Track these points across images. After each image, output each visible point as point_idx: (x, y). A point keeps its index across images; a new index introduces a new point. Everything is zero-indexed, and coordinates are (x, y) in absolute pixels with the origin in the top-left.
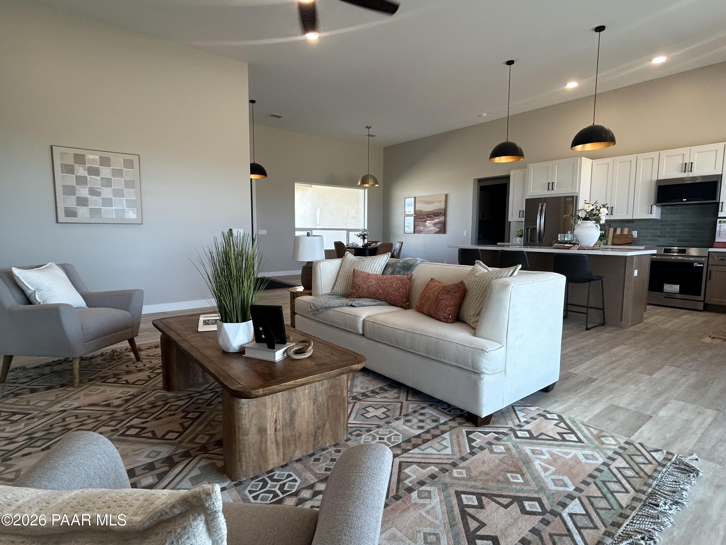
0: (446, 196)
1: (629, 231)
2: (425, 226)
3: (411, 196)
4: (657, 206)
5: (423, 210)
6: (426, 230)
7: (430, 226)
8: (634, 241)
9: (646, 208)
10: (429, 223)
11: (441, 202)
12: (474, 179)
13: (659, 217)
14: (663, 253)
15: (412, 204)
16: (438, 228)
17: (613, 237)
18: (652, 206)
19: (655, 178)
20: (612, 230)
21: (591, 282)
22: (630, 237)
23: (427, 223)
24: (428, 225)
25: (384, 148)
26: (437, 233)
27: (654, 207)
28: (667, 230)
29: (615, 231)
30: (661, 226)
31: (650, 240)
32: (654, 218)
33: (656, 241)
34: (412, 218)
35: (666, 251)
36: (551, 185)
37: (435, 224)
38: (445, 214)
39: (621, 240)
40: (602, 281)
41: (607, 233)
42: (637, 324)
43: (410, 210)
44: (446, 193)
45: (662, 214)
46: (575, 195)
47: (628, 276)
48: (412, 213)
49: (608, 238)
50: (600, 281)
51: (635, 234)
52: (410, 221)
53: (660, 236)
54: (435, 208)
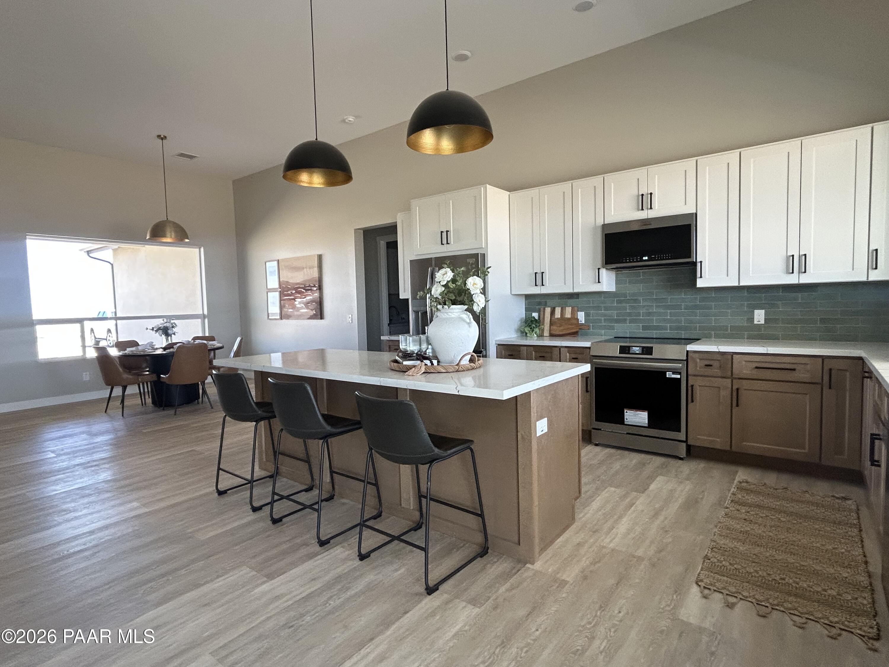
0: (320, 257)
1: (573, 313)
2: (294, 307)
3: (273, 259)
4: (607, 269)
5: (291, 281)
6: (296, 313)
7: (302, 308)
8: (580, 329)
9: (591, 274)
10: (300, 303)
11: (313, 267)
12: (356, 230)
13: (612, 288)
14: (617, 354)
15: (275, 271)
16: (312, 310)
17: (551, 324)
18: (599, 269)
19: (600, 222)
20: (548, 310)
21: (435, 465)
22: (575, 322)
23: (296, 303)
24: (298, 306)
25: (234, 182)
26: (311, 318)
27: (603, 272)
28: (626, 310)
29: (553, 313)
30: (617, 303)
31: (605, 328)
32: (605, 290)
33: (612, 328)
34: (277, 294)
35: (624, 350)
36: (444, 235)
37: (307, 304)
38: (320, 288)
39: (562, 328)
40: (472, 450)
41: (542, 316)
42: (559, 536)
43: (273, 282)
44: (320, 253)
45: (618, 282)
46: (480, 252)
47: (523, 437)
48: (276, 286)
49: (543, 324)
50: (469, 451)
51: (581, 316)
52: (274, 298)
53: (618, 321)
54: (306, 278)
